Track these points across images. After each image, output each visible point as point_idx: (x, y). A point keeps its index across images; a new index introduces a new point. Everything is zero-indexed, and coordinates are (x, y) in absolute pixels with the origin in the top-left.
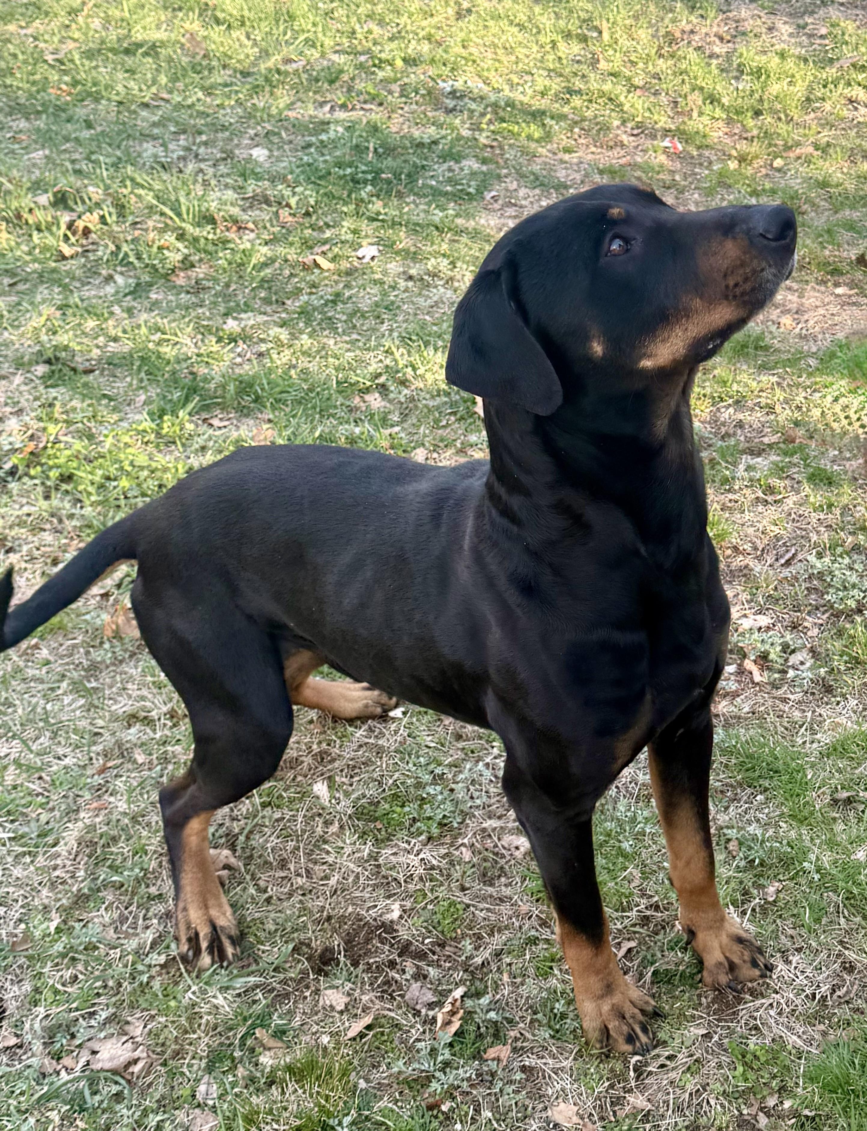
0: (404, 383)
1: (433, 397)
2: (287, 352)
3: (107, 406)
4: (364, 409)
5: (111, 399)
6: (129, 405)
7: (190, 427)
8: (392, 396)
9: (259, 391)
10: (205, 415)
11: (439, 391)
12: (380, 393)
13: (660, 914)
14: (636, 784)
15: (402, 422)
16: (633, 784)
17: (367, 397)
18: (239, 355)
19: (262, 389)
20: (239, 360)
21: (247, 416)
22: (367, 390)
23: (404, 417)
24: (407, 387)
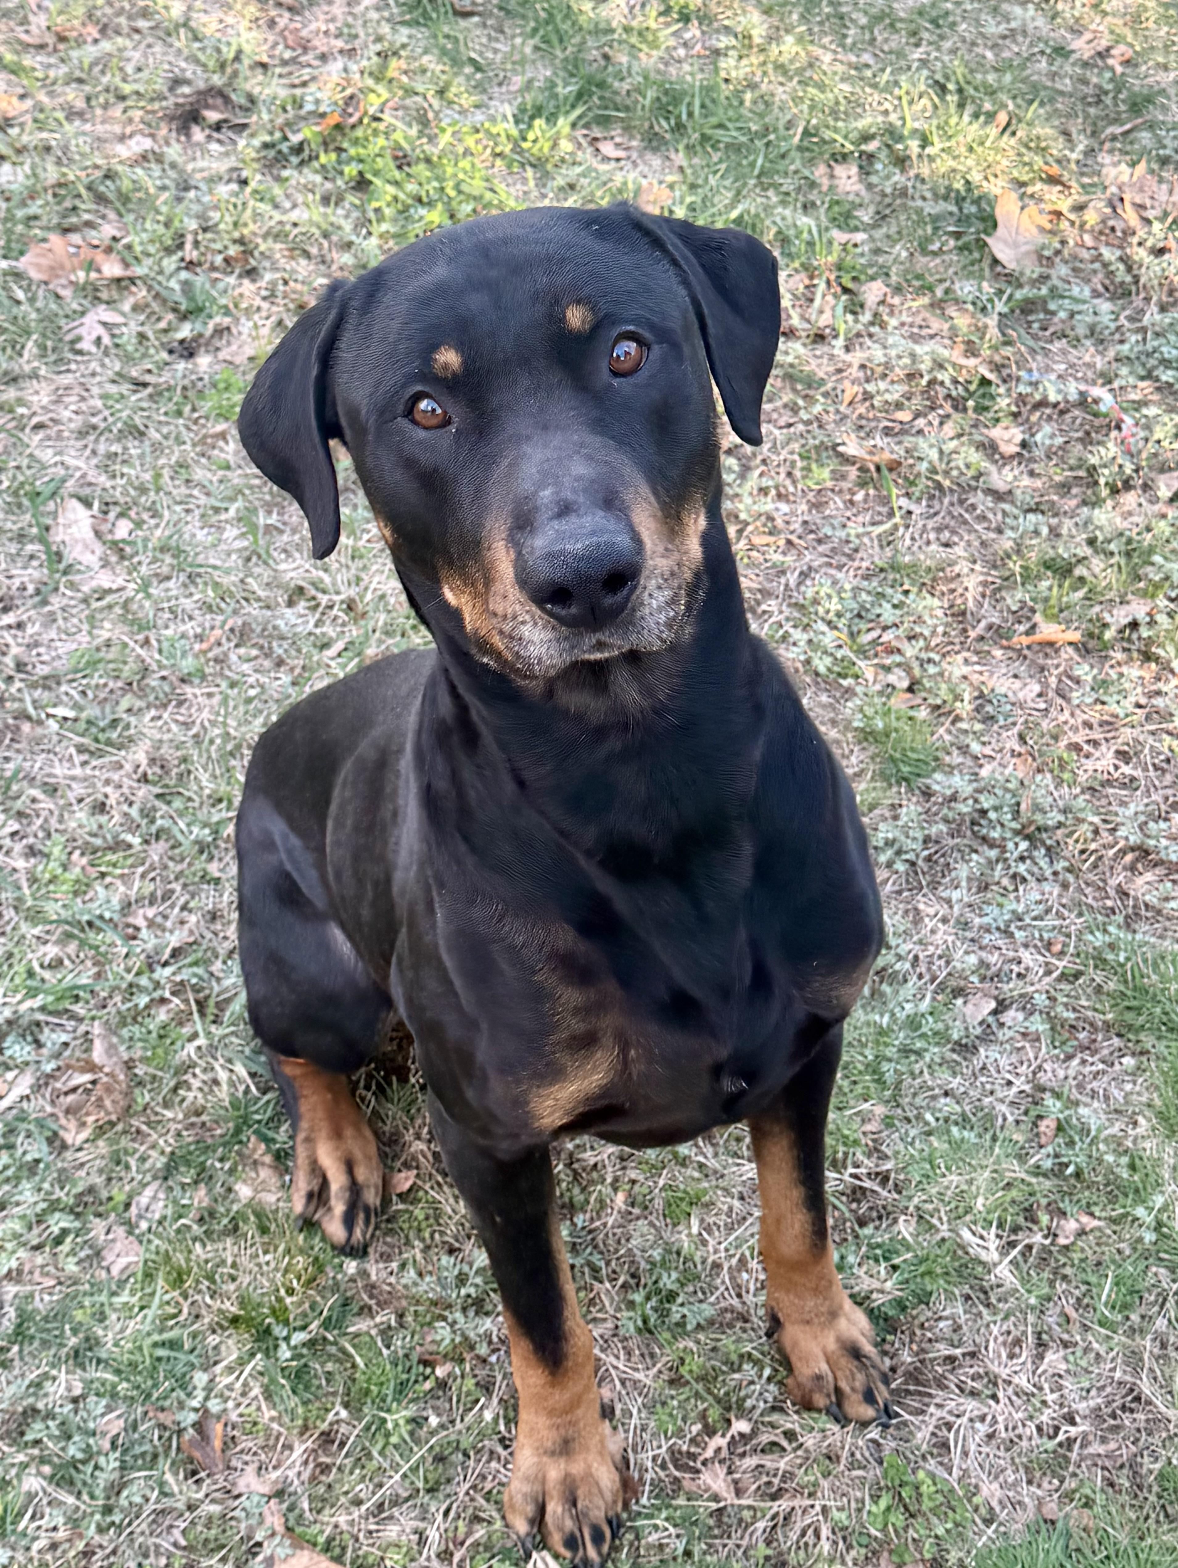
0: (901, 162)
1: (936, 196)
2: (754, 60)
3: (468, 78)
4: (825, 188)
5: (478, 68)
6: (500, 84)
7: (566, 146)
8: (874, 179)
9: (684, 117)
10: (597, 132)
11: (949, 189)
12: (861, 167)
13: (885, 1193)
14: (948, 963)
15: (875, 226)
16: (942, 962)
17: (840, 170)
18: (685, 45)
19: (690, 114)
20: (682, 52)
21: (655, 150)
22: (843, 158)
23: (881, 218)
24: (903, 170)
